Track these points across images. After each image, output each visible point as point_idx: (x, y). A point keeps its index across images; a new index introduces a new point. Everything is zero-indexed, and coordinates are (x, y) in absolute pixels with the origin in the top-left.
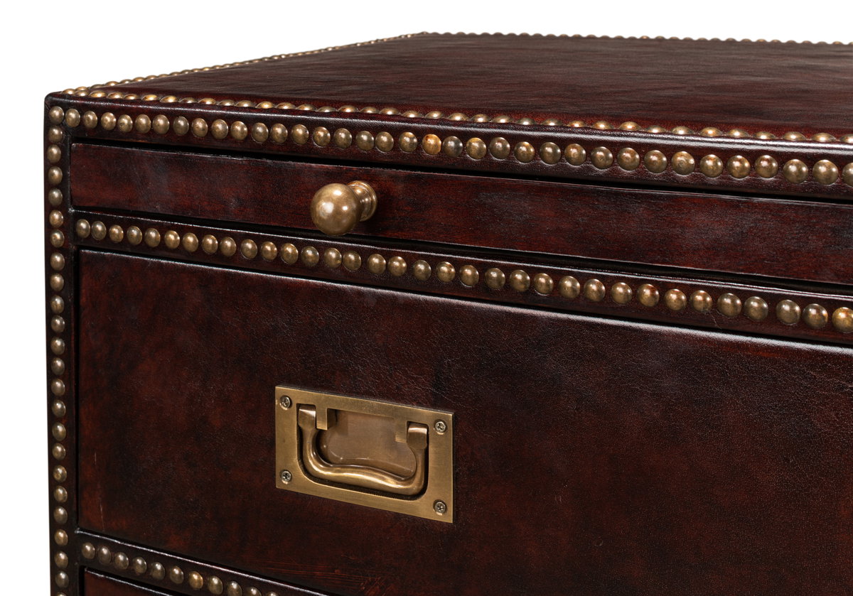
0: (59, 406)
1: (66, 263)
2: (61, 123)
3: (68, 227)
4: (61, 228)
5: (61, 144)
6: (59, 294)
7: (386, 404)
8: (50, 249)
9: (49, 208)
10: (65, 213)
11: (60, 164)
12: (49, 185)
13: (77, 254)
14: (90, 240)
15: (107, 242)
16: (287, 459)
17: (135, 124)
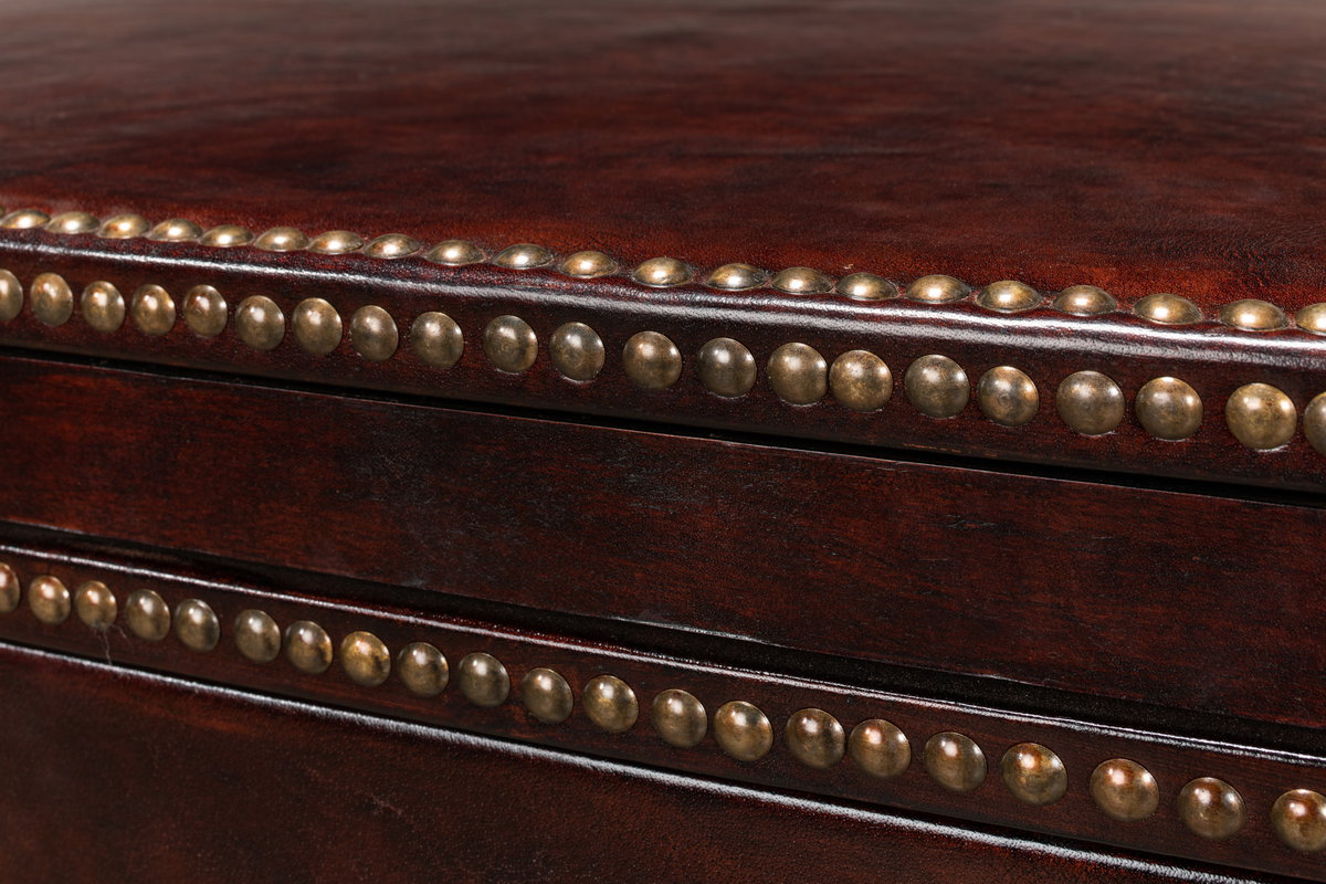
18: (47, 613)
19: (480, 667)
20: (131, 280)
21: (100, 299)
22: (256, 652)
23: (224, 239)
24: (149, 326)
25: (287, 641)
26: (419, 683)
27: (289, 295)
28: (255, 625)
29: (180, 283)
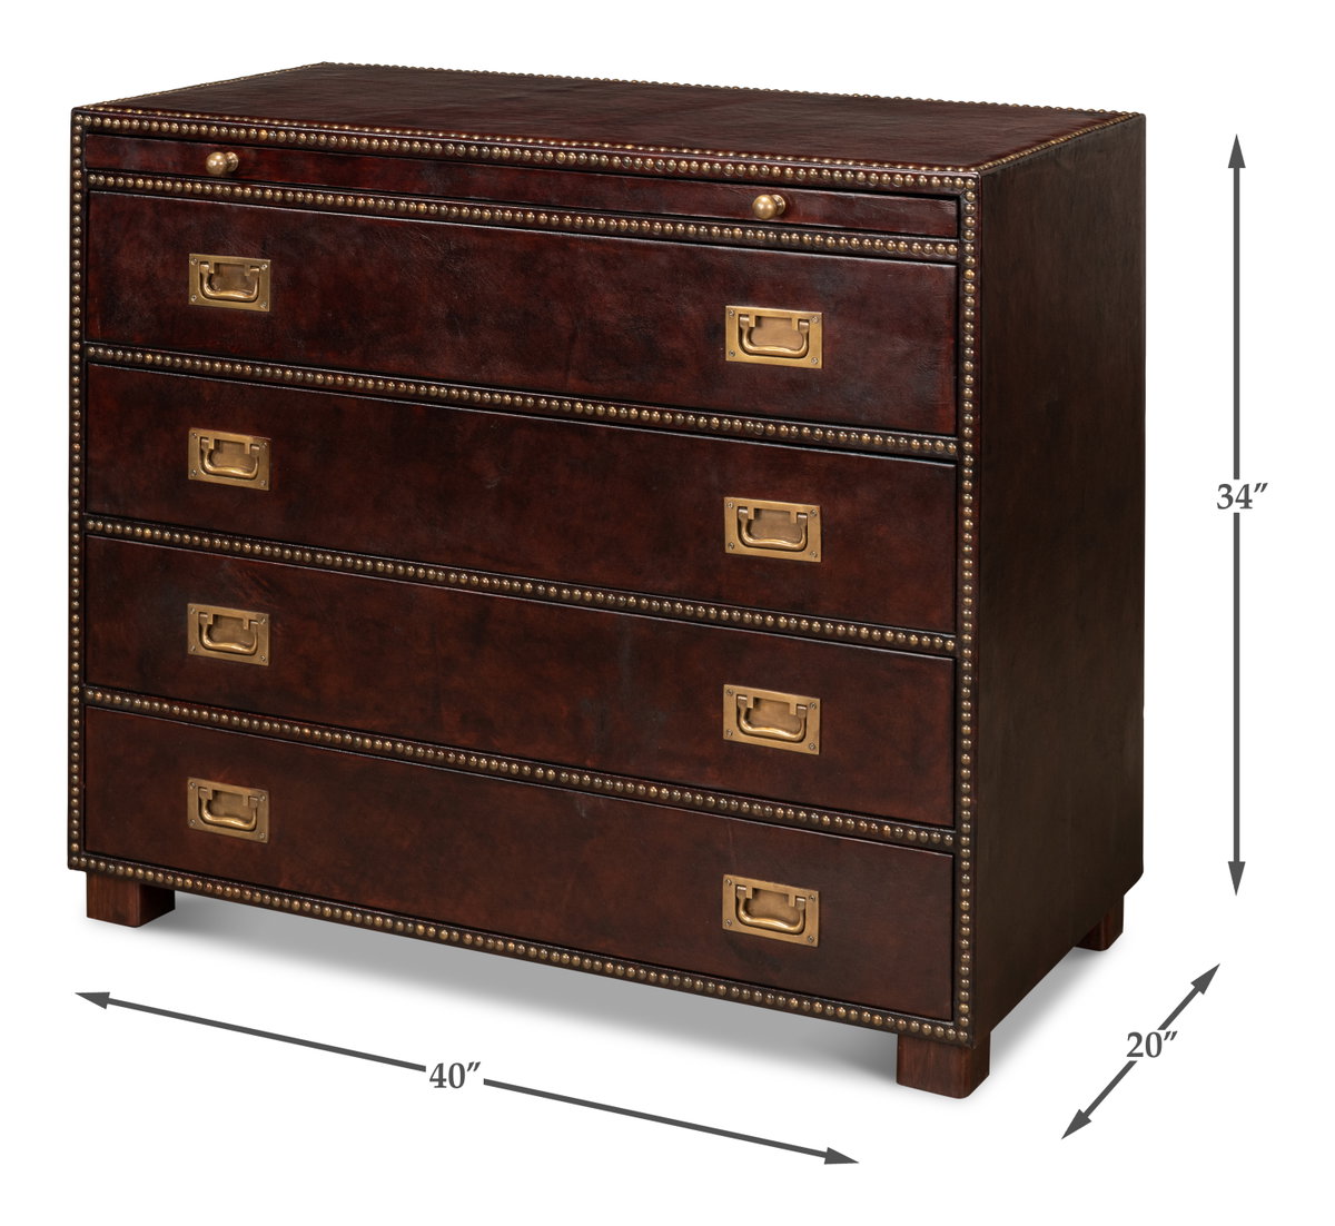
1: (82, 197)
2: (82, 124)
3: (84, 179)
4: (79, 179)
5: (81, 135)
6: (77, 214)
7: (242, 258)
10: (82, 171)
11: (80, 145)
12: (73, 157)
14: (96, 185)
15: (105, 186)
16: (195, 289)
17: (121, 125)
19: (443, 208)
20: (381, 139)
21: (374, 143)
22: (401, 210)
23: (398, 133)
25: (408, 207)
26: (432, 212)
27: (411, 141)
28: (402, 204)
29: (390, 139)
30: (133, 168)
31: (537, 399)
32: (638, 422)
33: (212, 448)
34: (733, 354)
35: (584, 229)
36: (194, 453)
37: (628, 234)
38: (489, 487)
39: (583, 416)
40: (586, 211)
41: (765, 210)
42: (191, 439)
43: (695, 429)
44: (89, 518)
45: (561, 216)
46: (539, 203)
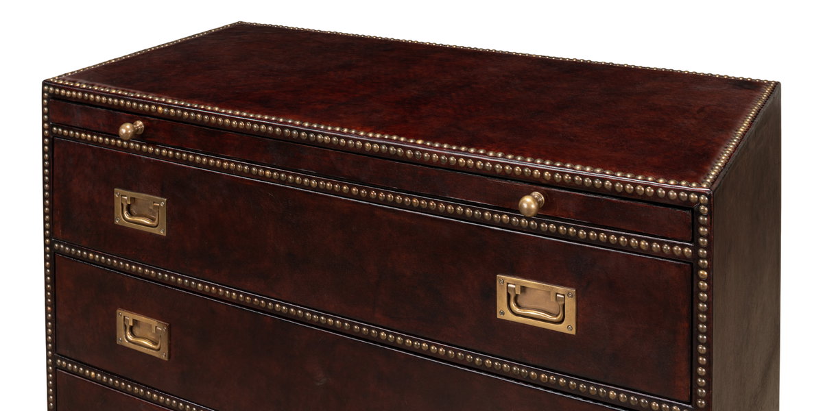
0: (47, 193)
1: (49, 141)
2: (48, 92)
3: (50, 129)
4: (48, 129)
5: (48, 99)
6: (47, 153)
7: (147, 195)
8: (44, 137)
9: (44, 122)
10: (49, 124)
11: (47, 106)
12: (44, 114)
13: (53, 139)
14: (57, 134)
15: (62, 135)
16: (118, 214)
17: (71, 95)
18: (225, 167)
19: (283, 175)
20: (239, 121)
21: (234, 123)
22: (254, 173)
23: (251, 116)
24: (241, 127)
25: (258, 172)
26: (275, 177)
27: (260, 124)
28: (254, 169)
29: (245, 122)
30: (78, 125)
31: (352, 325)
32: (427, 354)
33: (132, 325)
34: (503, 313)
35: (385, 202)
36: (120, 327)
37: (419, 208)
38: (318, 384)
39: (385, 343)
40: (387, 187)
41: (529, 209)
42: (118, 317)
43: (471, 366)
44: (58, 358)
45: (369, 191)
46: (353, 180)
